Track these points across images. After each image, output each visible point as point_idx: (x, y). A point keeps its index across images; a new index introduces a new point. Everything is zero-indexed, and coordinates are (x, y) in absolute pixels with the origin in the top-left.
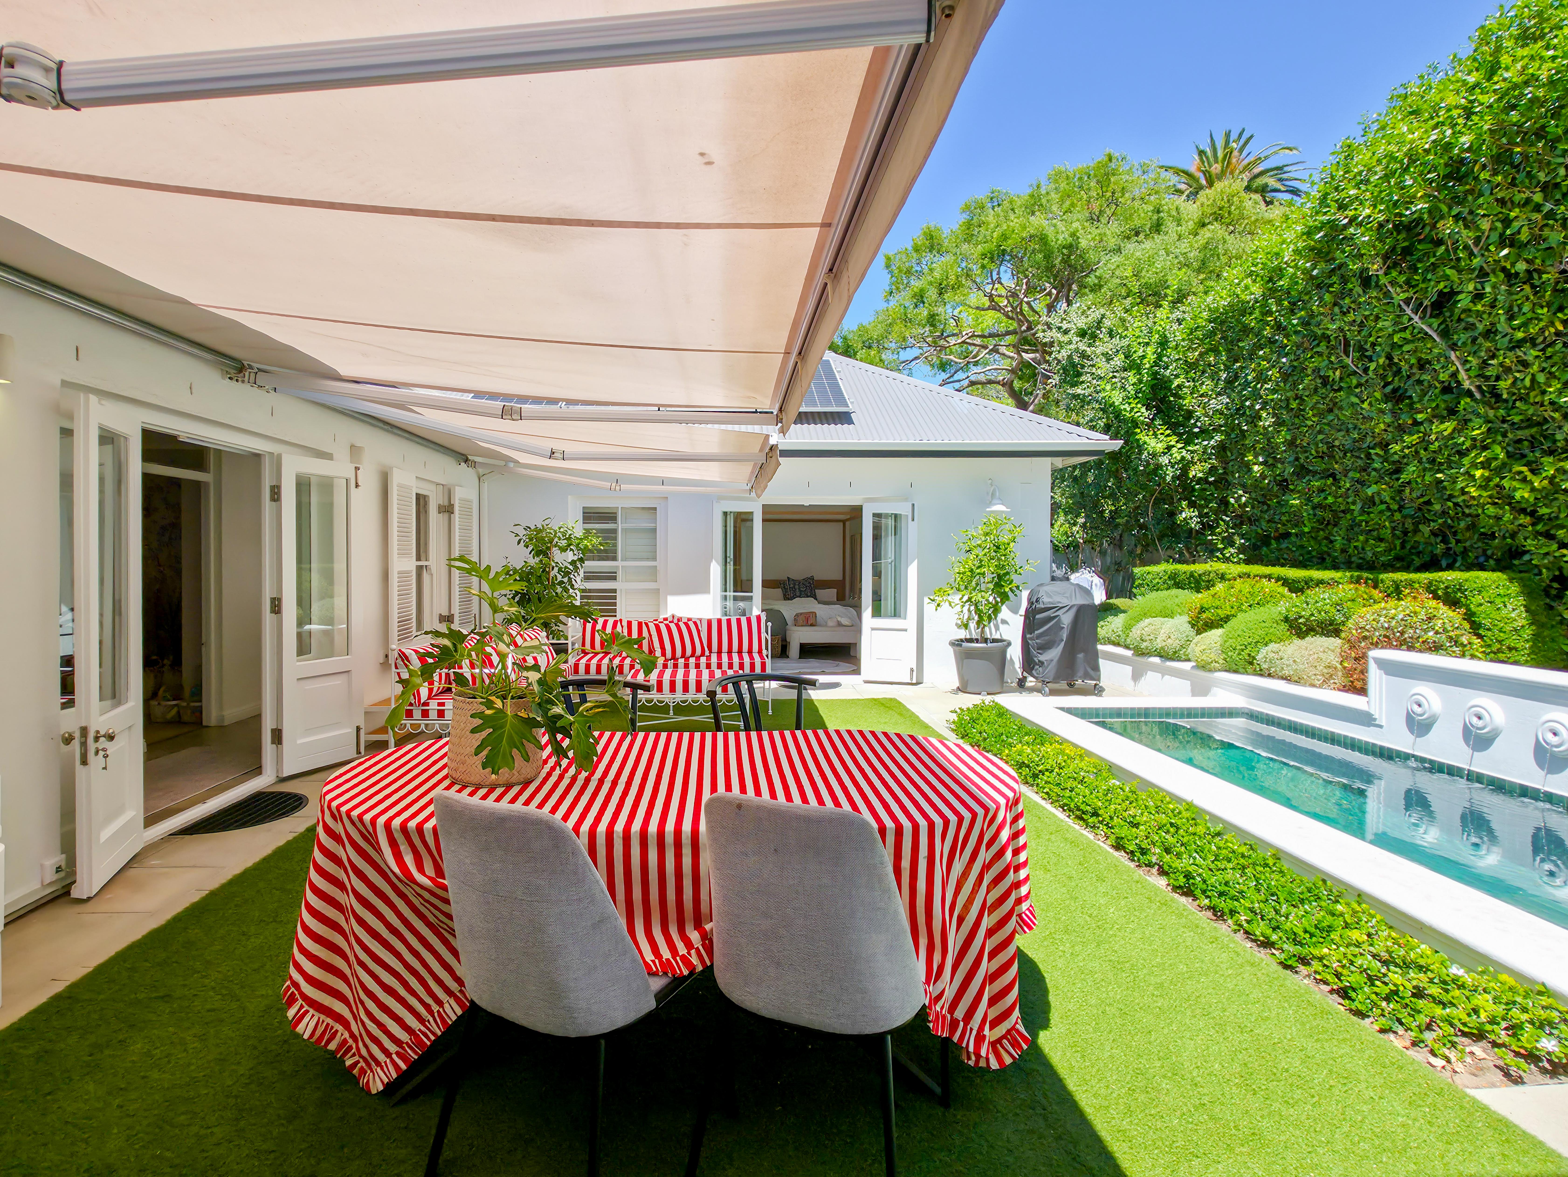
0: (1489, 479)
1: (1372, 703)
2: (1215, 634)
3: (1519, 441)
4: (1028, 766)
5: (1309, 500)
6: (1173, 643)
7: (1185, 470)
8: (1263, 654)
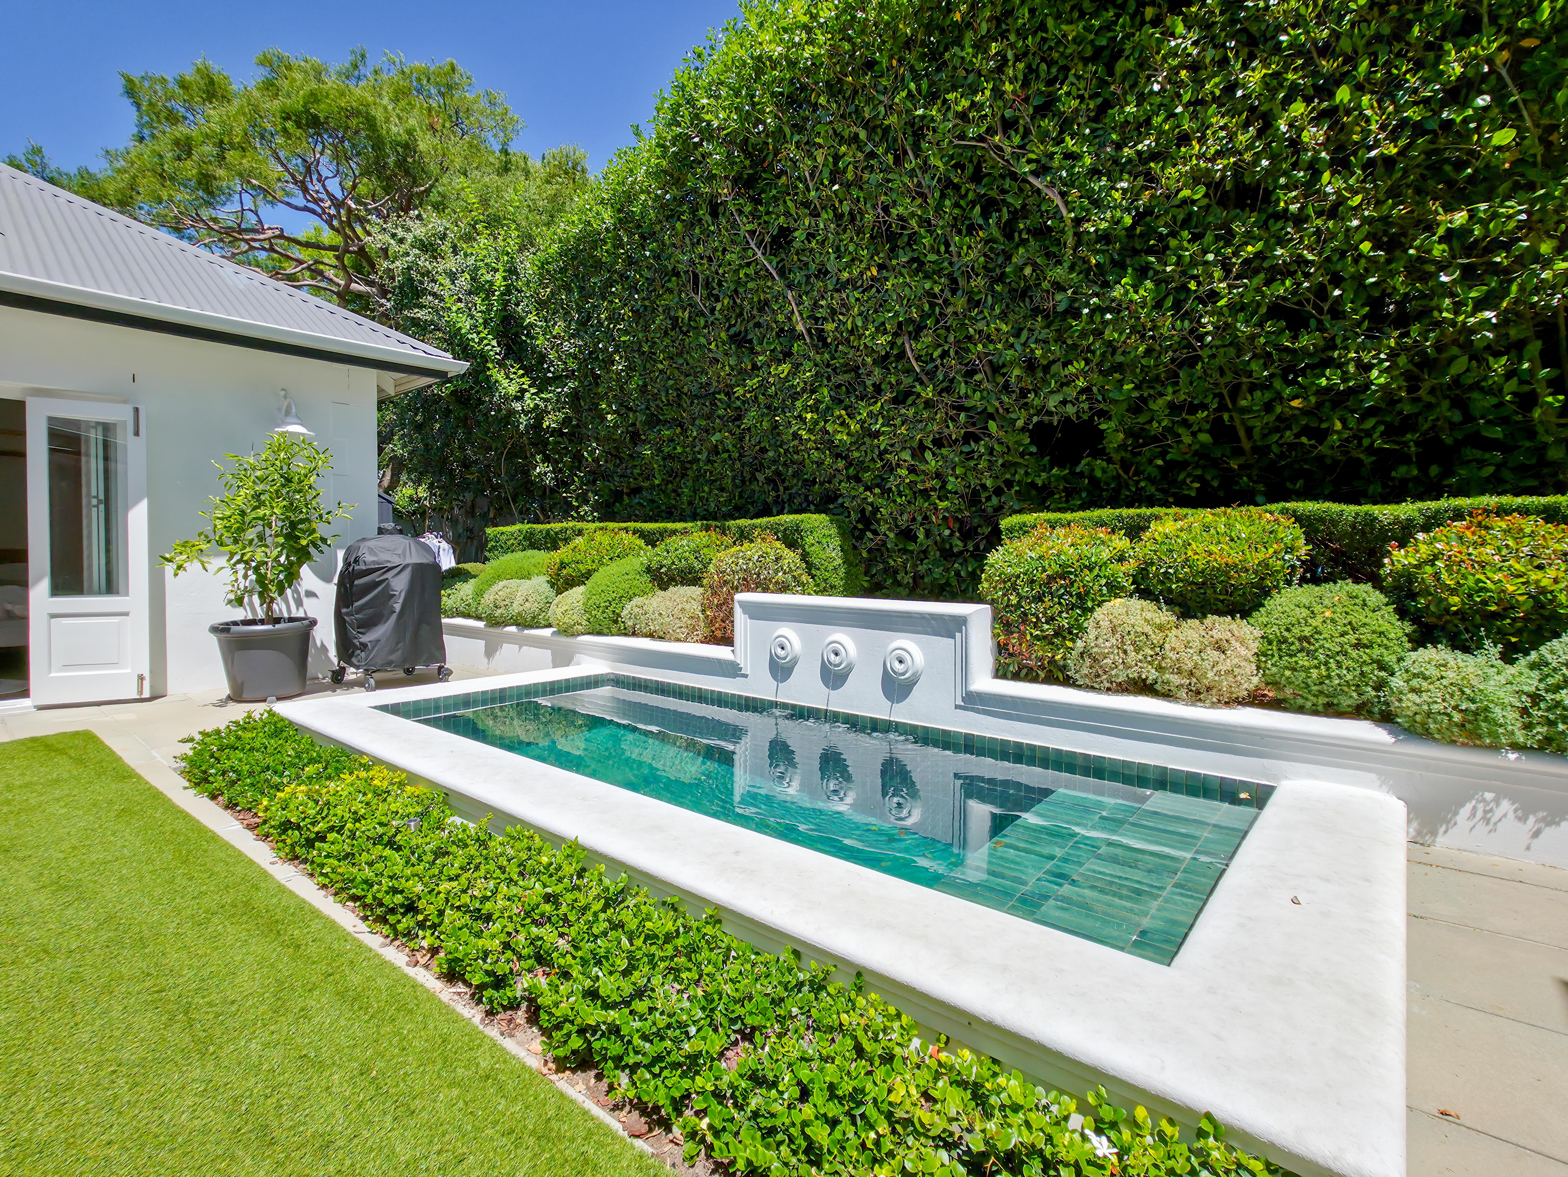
0: (816, 423)
1: (738, 651)
2: (577, 593)
3: (839, 386)
4: (298, 827)
5: (660, 450)
6: (531, 607)
7: (539, 419)
8: (628, 610)
